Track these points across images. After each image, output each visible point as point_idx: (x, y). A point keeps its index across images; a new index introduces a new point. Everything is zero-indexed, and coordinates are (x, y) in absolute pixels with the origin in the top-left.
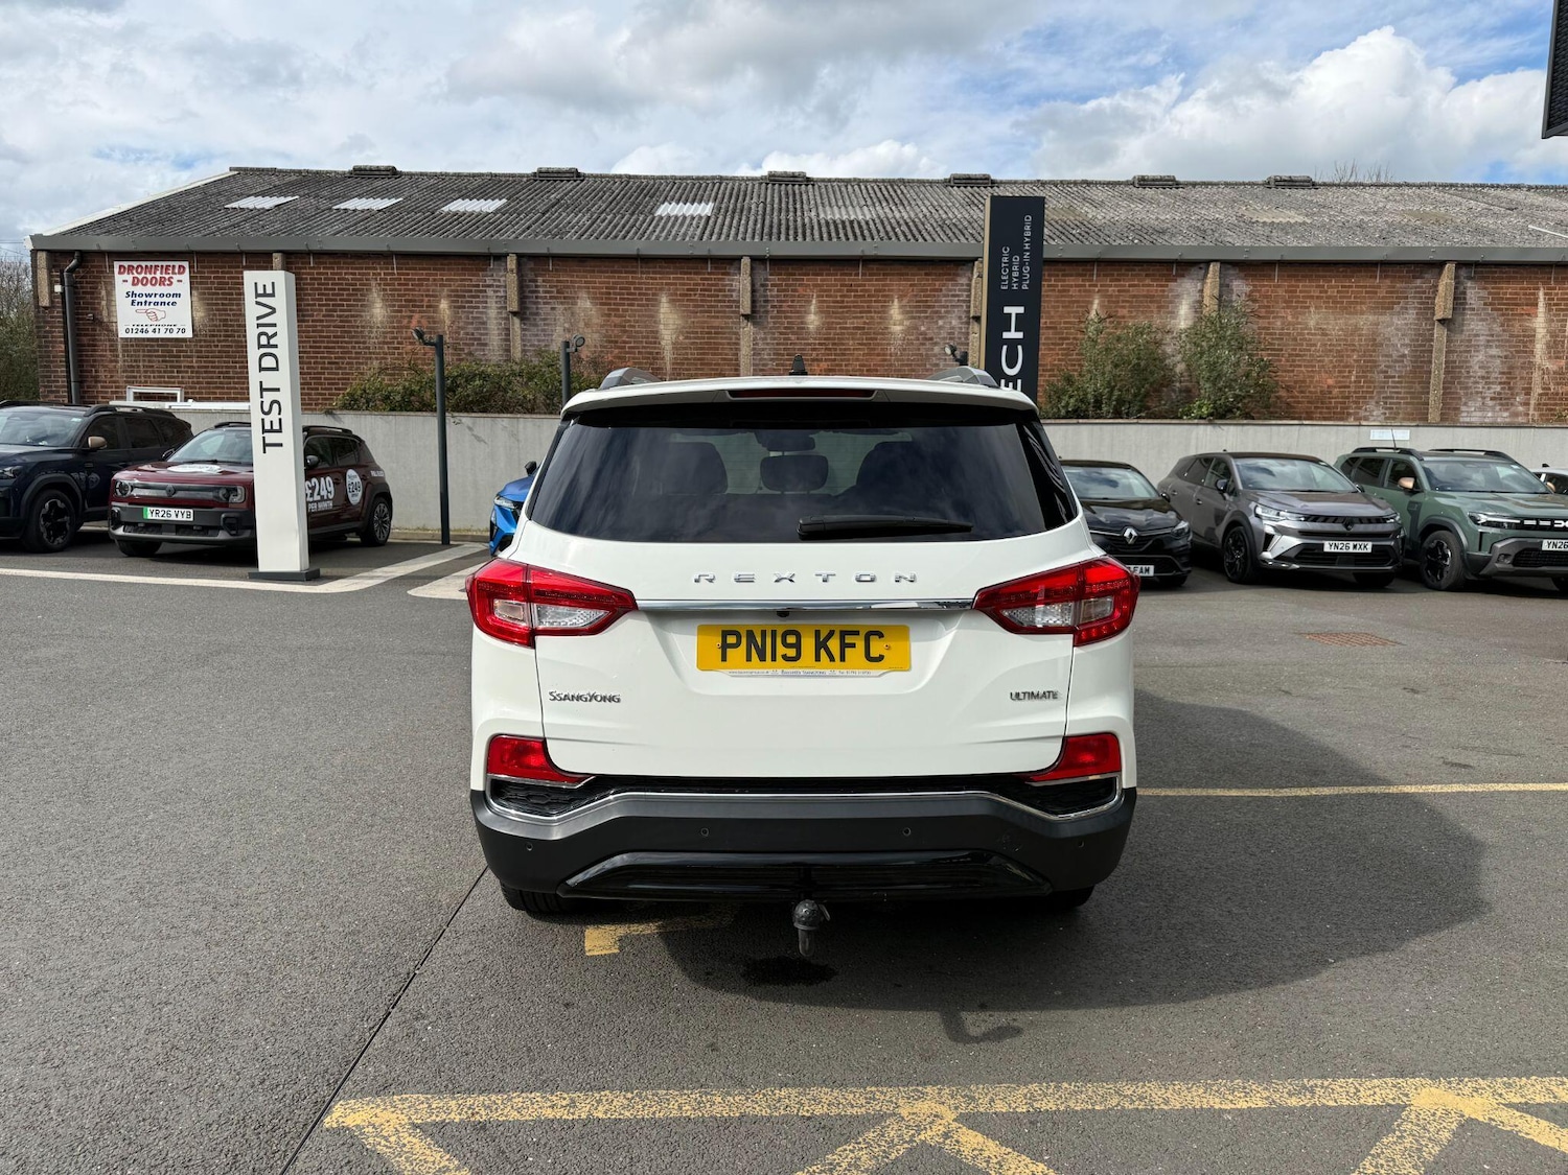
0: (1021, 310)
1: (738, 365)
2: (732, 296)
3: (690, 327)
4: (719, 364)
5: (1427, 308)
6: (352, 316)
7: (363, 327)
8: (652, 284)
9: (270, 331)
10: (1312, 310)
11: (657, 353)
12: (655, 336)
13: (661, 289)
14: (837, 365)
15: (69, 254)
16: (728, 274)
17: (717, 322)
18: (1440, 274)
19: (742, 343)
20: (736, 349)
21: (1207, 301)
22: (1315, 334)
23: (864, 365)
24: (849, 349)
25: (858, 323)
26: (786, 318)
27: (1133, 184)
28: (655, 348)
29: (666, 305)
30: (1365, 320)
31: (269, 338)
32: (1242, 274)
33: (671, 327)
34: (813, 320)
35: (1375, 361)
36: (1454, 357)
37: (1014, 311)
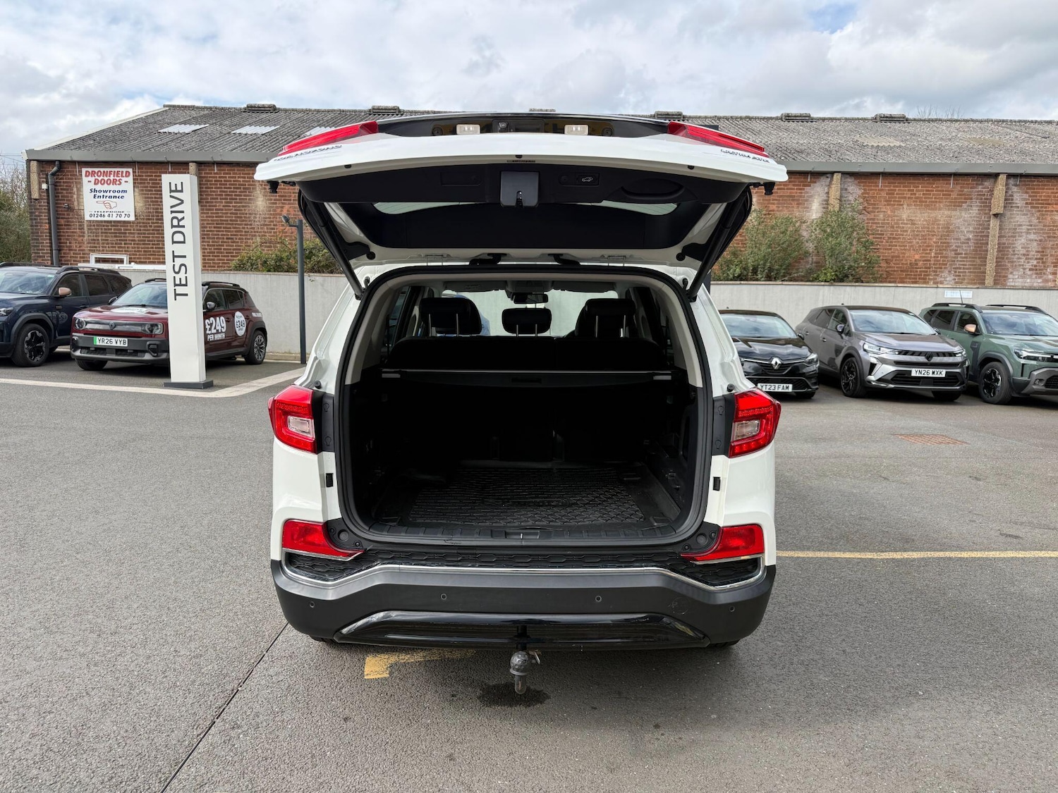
5: (986, 204)
6: (243, 206)
7: (250, 214)
9: (180, 216)
10: (905, 206)
15: (52, 162)
18: (995, 182)
21: (832, 201)
22: (907, 224)
27: (781, 119)
30: (942, 214)
31: (179, 221)
32: (856, 182)
35: (948, 243)
36: (1004, 240)
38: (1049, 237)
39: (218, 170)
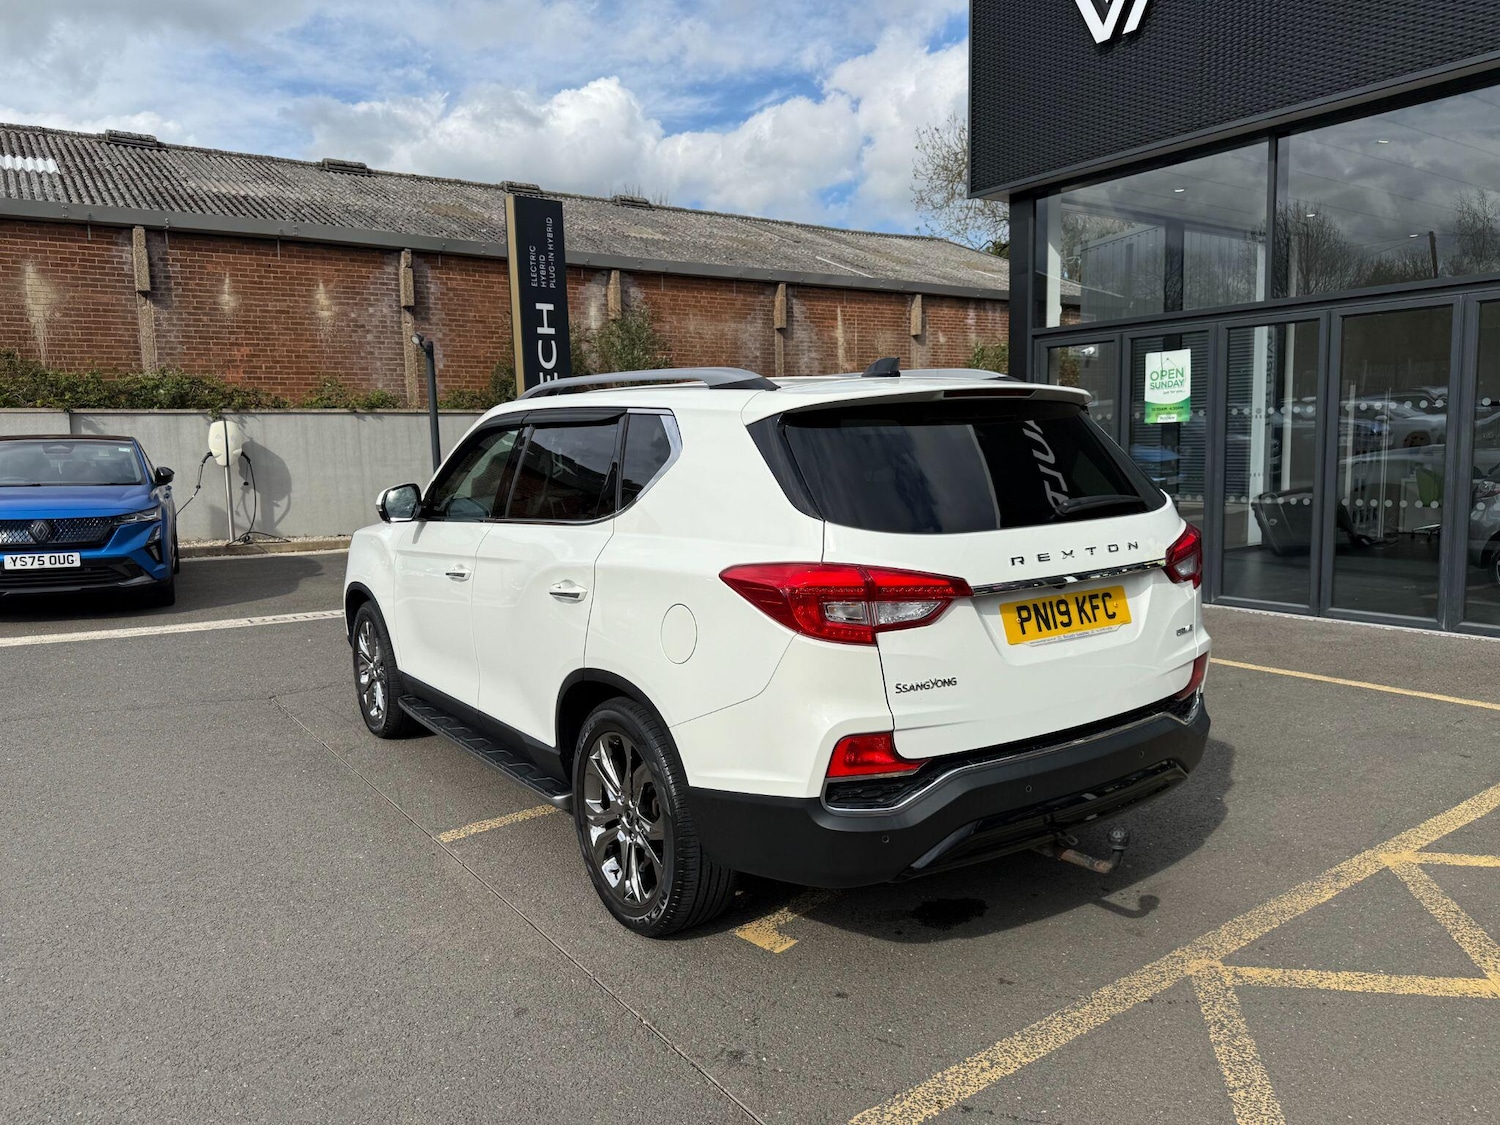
1: (138, 348)
2: (123, 269)
3: (69, 303)
4: (112, 347)
5: (769, 320)
8: (11, 250)
10: (691, 316)
11: (25, 332)
12: (20, 312)
13: (24, 257)
14: (261, 350)
16: (116, 244)
17: (105, 299)
18: (775, 292)
19: (140, 322)
20: (134, 330)
21: (612, 304)
22: (694, 338)
23: (293, 352)
24: (274, 334)
25: (280, 306)
26: (194, 297)
27: (502, 189)
28: (22, 326)
29: (33, 275)
30: (729, 327)
32: (636, 283)
33: (43, 301)
34: (228, 300)
35: (738, 361)
36: (789, 359)
38: (828, 355)
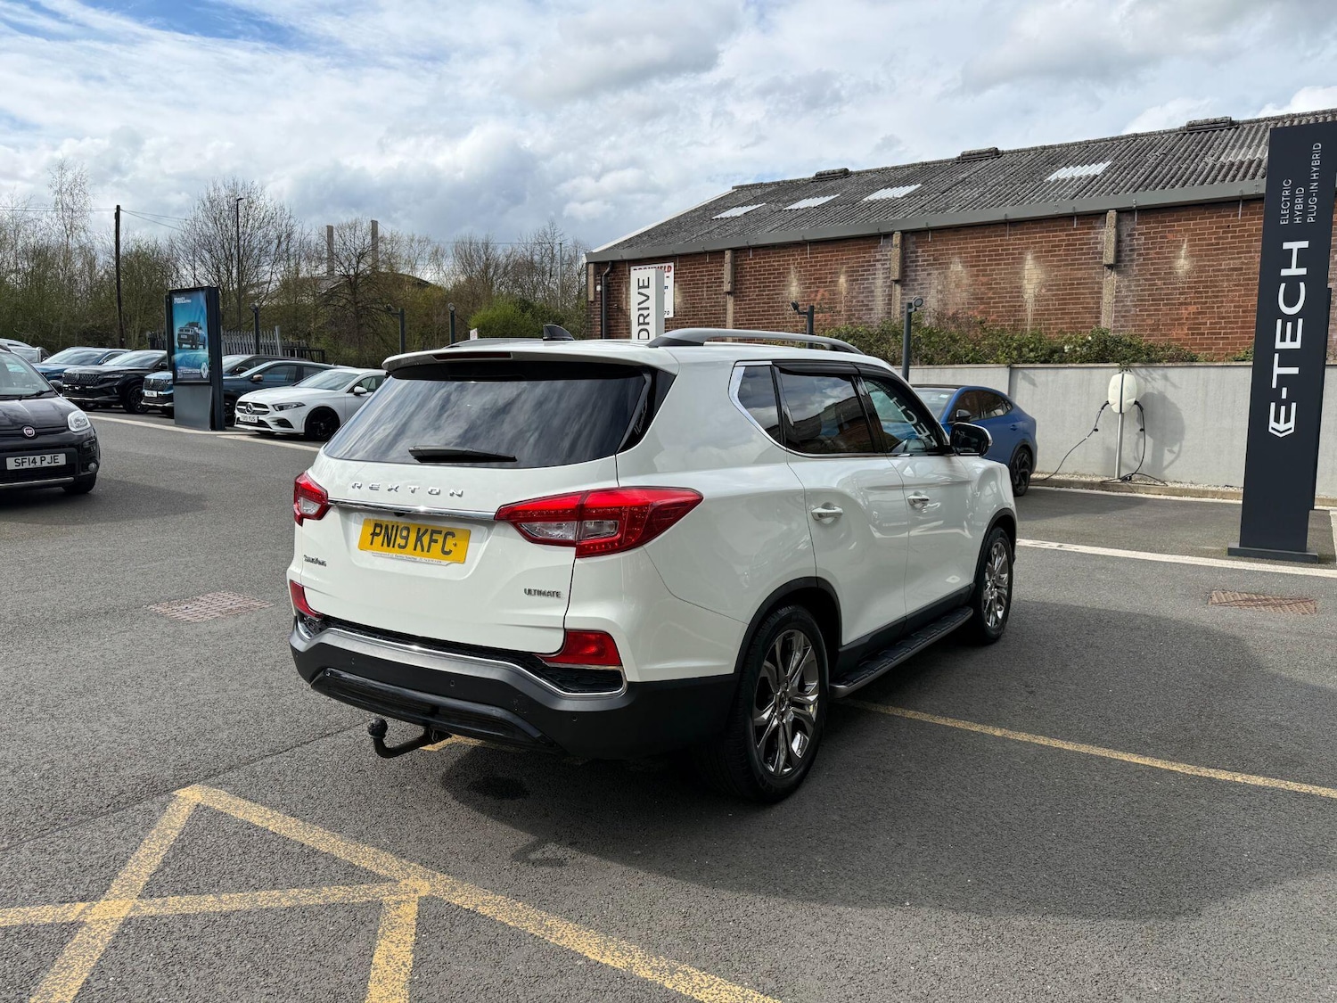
0: (1305, 244)
1: (1100, 313)
2: (1096, 248)
3: (1053, 280)
4: (1079, 313)
6: (776, 294)
7: (783, 302)
8: (1019, 244)
9: (645, 313)
11: (1019, 306)
12: (1018, 291)
13: (1027, 248)
14: (1208, 308)
15: (605, 263)
16: (1094, 228)
17: (1079, 274)
19: (1104, 291)
20: (1098, 298)
23: (1240, 307)
24: (1223, 291)
25: (1233, 264)
26: (1152, 264)
28: (1018, 301)
29: (1031, 262)
31: (645, 318)
33: (1035, 281)
34: (1183, 264)
37: (1294, 246)
39: (753, 256)
